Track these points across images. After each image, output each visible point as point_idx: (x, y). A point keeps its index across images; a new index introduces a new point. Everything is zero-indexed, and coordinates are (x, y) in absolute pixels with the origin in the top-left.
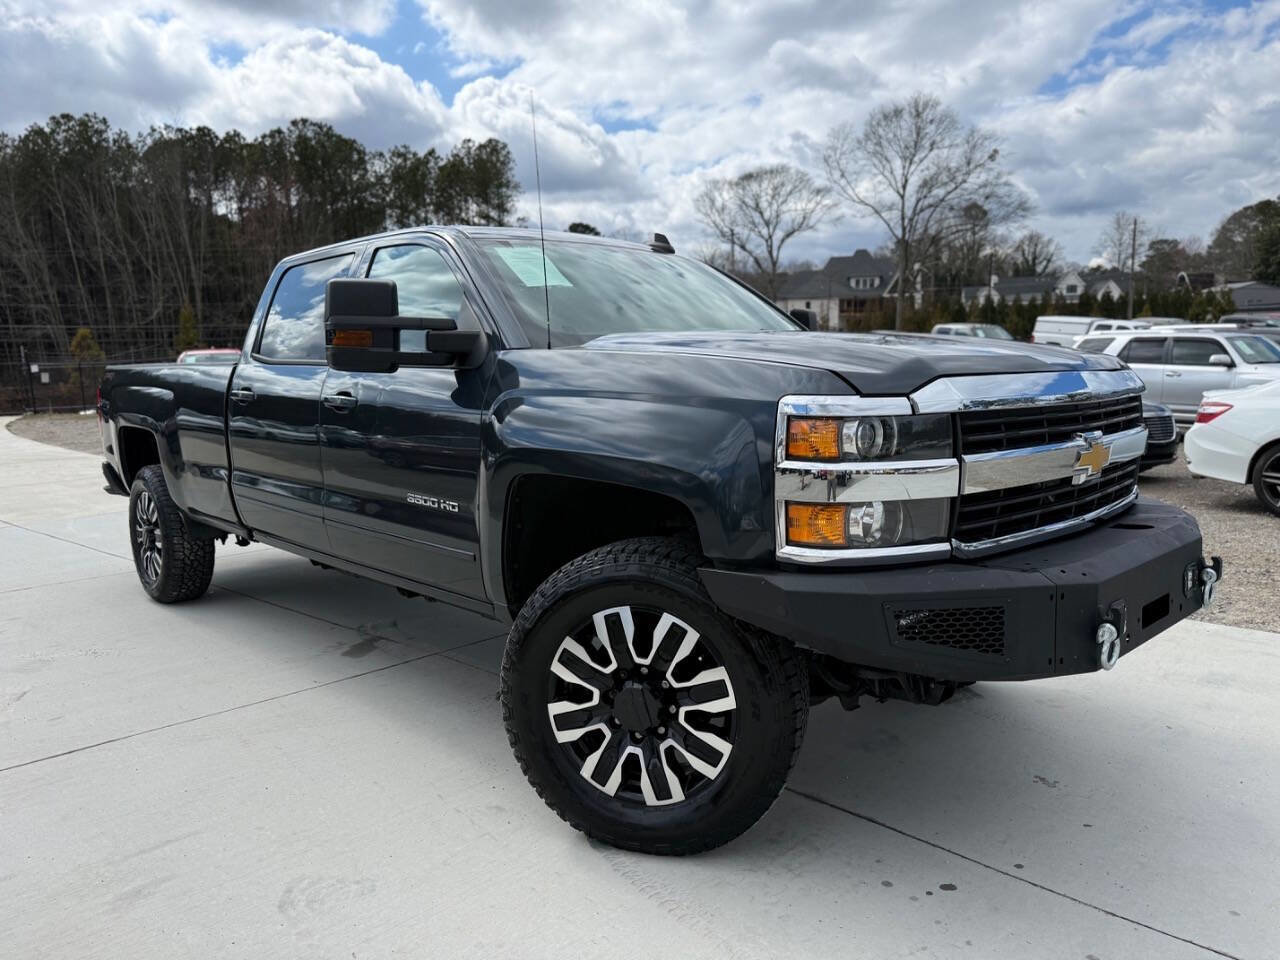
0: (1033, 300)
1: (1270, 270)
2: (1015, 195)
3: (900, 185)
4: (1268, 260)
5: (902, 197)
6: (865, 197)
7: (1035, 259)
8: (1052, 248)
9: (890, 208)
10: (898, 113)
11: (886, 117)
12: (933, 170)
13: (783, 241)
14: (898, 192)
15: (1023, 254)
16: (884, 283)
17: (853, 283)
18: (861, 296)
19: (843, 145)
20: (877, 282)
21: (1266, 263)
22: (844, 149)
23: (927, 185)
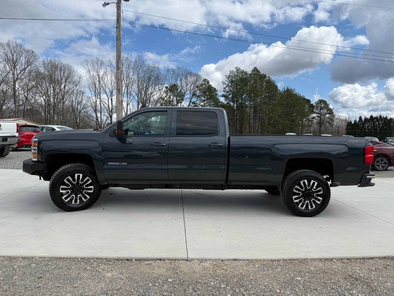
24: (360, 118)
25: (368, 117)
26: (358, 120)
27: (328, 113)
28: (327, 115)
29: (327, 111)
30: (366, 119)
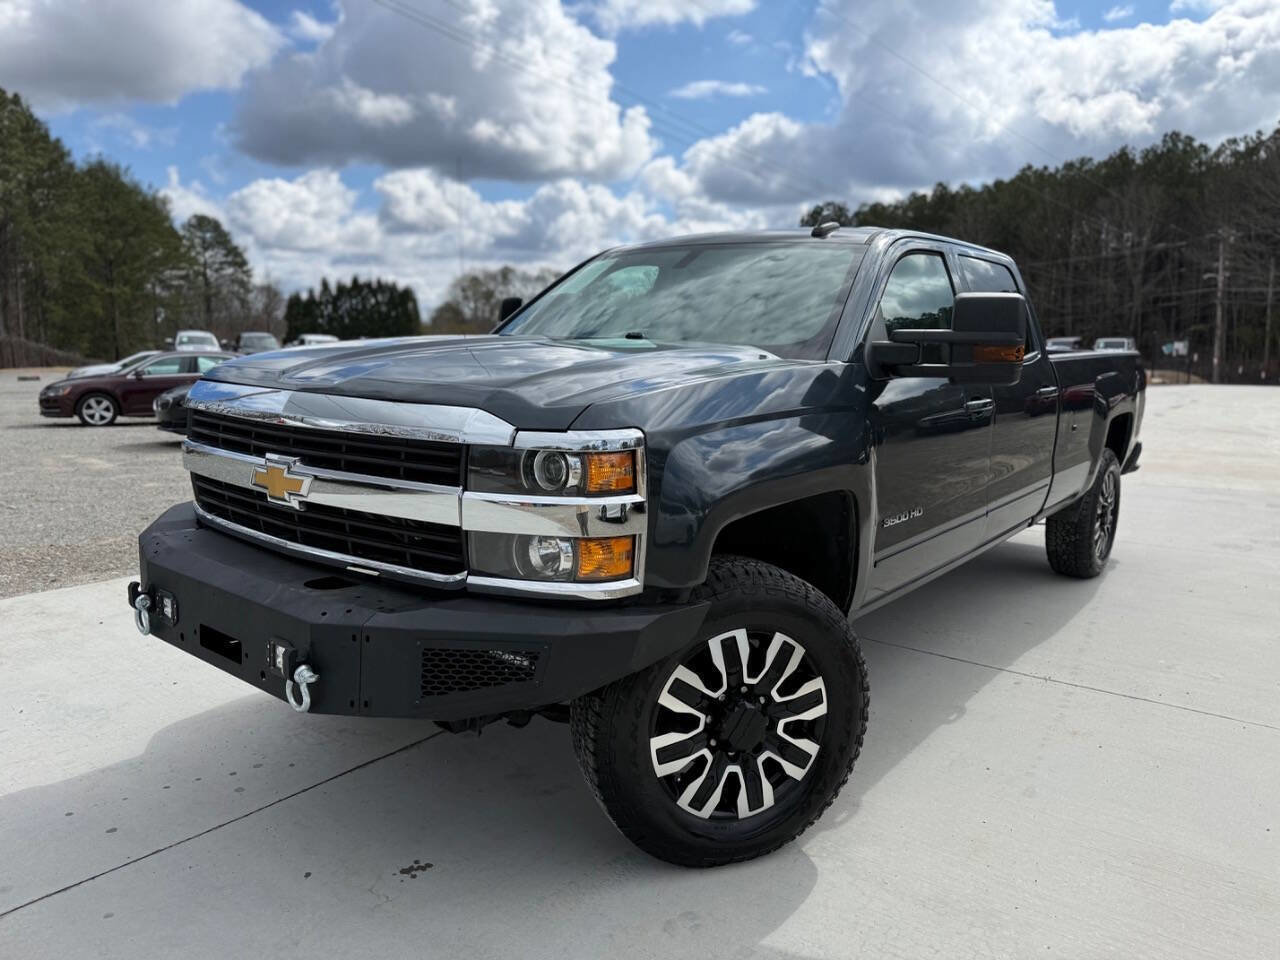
24: (325, 285)
25: (348, 282)
26: (318, 290)
27: (230, 264)
28: (229, 271)
29: (226, 255)
30: (341, 288)
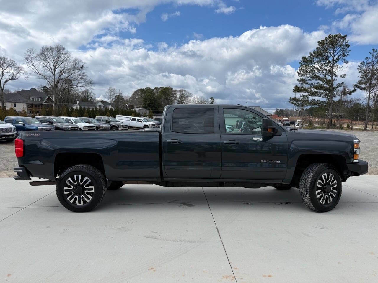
0: (93, 109)
1: (146, 106)
2: (88, 79)
3: (53, 71)
4: (145, 103)
5: (54, 75)
6: (41, 73)
7: (87, 97)
8: (92, 95)
9: (50, 78)
10: (51, 49)
11: (48, 49)
12: (63, 68)
13: (5, 82)
14: (53, 73)
15: (84, 95)
16: (42, 100)
17: (31, 99)
18: (34, 103)
19: (32, 55)
20: (40, 99)
21: (145, 104)
22: (33, 56)
23: (61, 73)
